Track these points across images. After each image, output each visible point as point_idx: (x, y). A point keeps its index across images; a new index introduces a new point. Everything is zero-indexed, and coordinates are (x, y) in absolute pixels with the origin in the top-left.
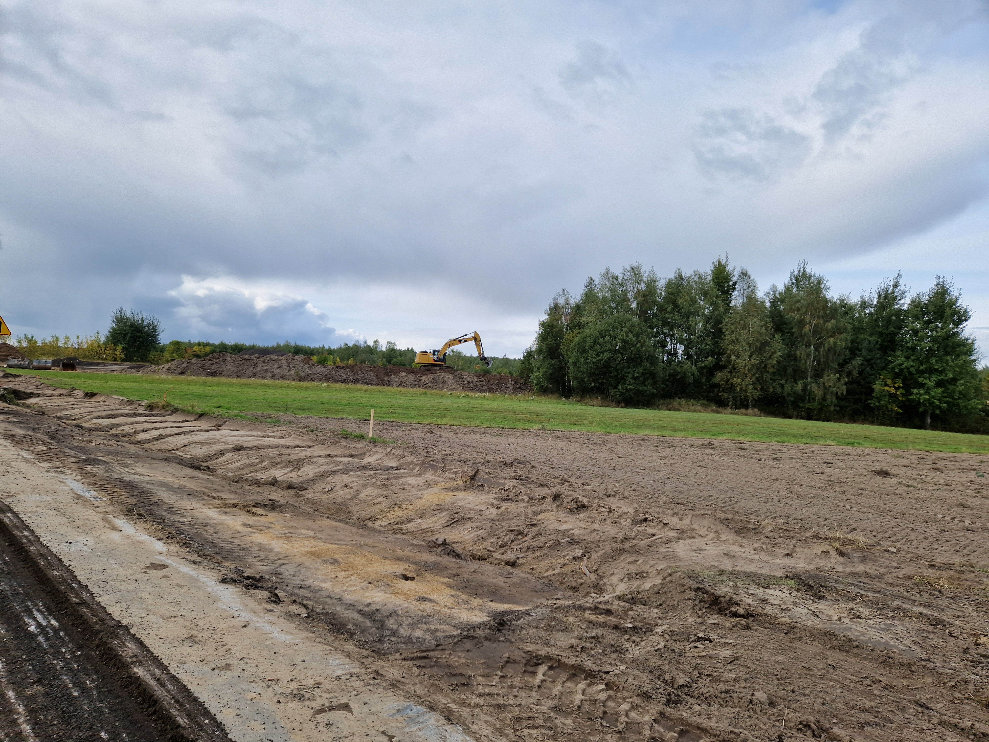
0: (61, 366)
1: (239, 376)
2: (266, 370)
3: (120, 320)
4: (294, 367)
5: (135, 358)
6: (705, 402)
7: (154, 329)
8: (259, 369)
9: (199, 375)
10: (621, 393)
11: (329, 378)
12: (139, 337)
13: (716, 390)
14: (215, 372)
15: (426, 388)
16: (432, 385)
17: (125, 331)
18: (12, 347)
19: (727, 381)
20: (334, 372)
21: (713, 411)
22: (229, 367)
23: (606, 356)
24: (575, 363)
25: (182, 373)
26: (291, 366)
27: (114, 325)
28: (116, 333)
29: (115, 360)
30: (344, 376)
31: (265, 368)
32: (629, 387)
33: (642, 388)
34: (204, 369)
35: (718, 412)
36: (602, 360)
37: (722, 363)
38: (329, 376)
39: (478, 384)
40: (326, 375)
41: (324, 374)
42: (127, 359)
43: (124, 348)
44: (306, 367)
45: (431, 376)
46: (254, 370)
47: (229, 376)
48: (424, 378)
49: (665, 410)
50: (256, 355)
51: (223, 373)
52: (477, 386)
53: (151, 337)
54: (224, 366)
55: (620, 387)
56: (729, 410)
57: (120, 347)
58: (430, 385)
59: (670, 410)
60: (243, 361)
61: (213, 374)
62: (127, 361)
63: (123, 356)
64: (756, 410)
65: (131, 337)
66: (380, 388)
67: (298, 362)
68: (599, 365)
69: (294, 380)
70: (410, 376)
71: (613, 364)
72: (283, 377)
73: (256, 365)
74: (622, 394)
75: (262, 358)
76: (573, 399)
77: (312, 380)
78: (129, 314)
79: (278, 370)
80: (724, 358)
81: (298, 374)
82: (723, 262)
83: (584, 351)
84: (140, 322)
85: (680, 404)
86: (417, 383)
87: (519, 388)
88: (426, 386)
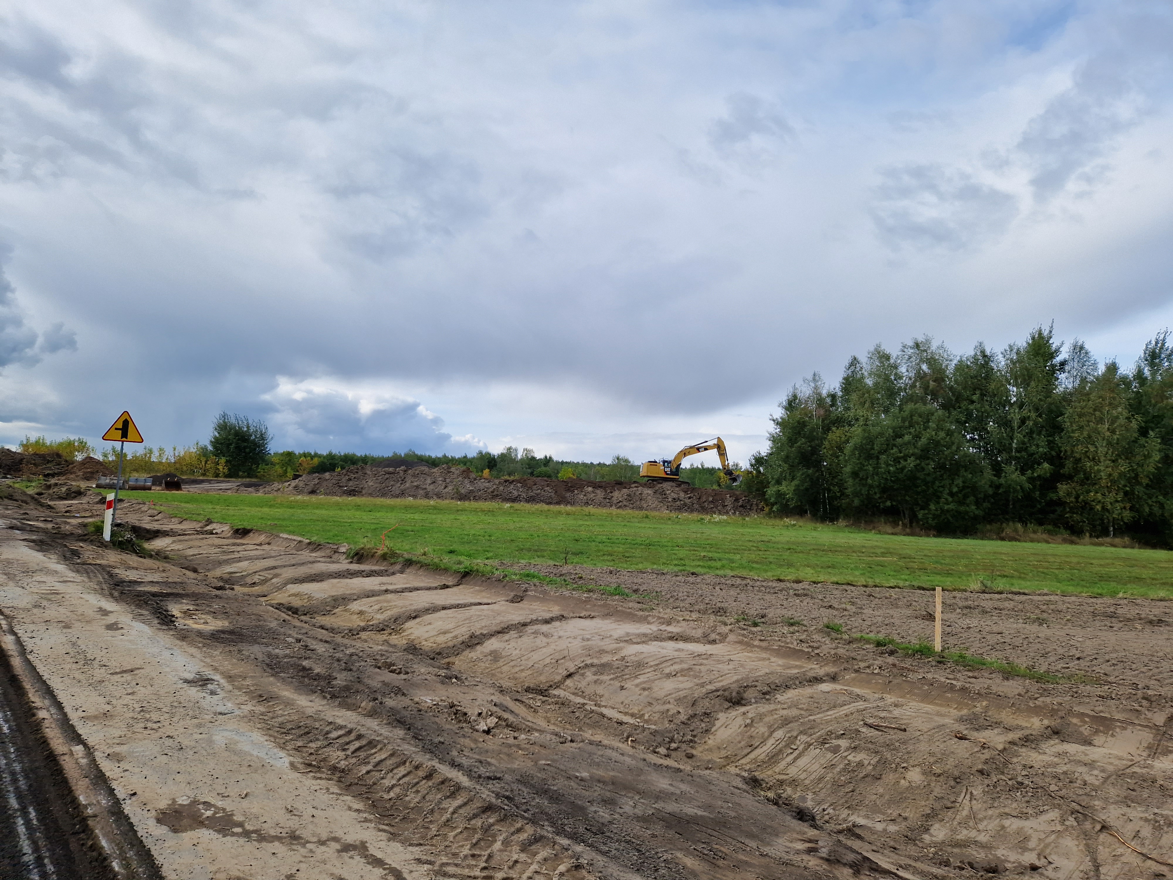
0: (163, 485)
1: (384, 495)
2: (417, 487)
3: (223, 427)
4: (451, 482)
5: (241, 473)
6: (1050, 527)
7: (263, 437)
8: (408, 485)
9: (334, 494)
10: (934, 515)
11: (497, 496)
12: (245, 448)
13: (1059, 510)
14: (354, 490)
15: (620, 507)
16: (627, 504)
17: (229, 440)
18: (98, 462)
19: (1077, 497)
20: (501, 488)
21: (1065, 541)
22: (371, 484)
23: (911, 463)
24: (855, 474)
25: (313, 492)
26: (448, 480)
27: (217, 435)
28: (218, 443)
29: (217, 476)
30: (516, 493)
31: (415, 484)
32: (946, 507)
33: (962, 508)
34: (340, 487)
35: (1072, 542)
36: (903, 469)
37: (1065, 471)
38: (495, 493)
39: (688, 501)
40: (492, 492)
41: (491, 490)
42: (232, 474)
43: (227, 461)
44: (466, 481)
45: (625, 491)
46: (402, 487)
47: (370, 495)
48: (616, 494)
49: (996, 539)
50: (402, 468)
51: (364, 492)
52: (685, 505)
53: (259, 447)
54: (364, 482)
55: (932, 507)
56: (1087, 538)
57: (223, 460)
58: (625, 503)
59: (1003, 539)
60: (387, 476)
61: (352, 493)
62: (231, 477)
63: (226, 471)
64: (1127, 539)
65: (236, 448)
66: (562, 508)
67: (455, 476)
68: (901, 476)
69: (452, 499)
70: (598, 491)
71: (920, 475)
72: (439, 496)
73: (403, 480)
74: (935, 517)
75: (410, 471)
76: (842, 523)
77: (476, 499)
78: (233, 421)
79: (432, 487)
80: (1069, 465)
81: (458, 492)
82: (1046, 333)
83: (869, 457)
84: (245, 429)
85: (1016, 530)
86: (608, 502)
87: (742, 506)
88: (620, 506)
